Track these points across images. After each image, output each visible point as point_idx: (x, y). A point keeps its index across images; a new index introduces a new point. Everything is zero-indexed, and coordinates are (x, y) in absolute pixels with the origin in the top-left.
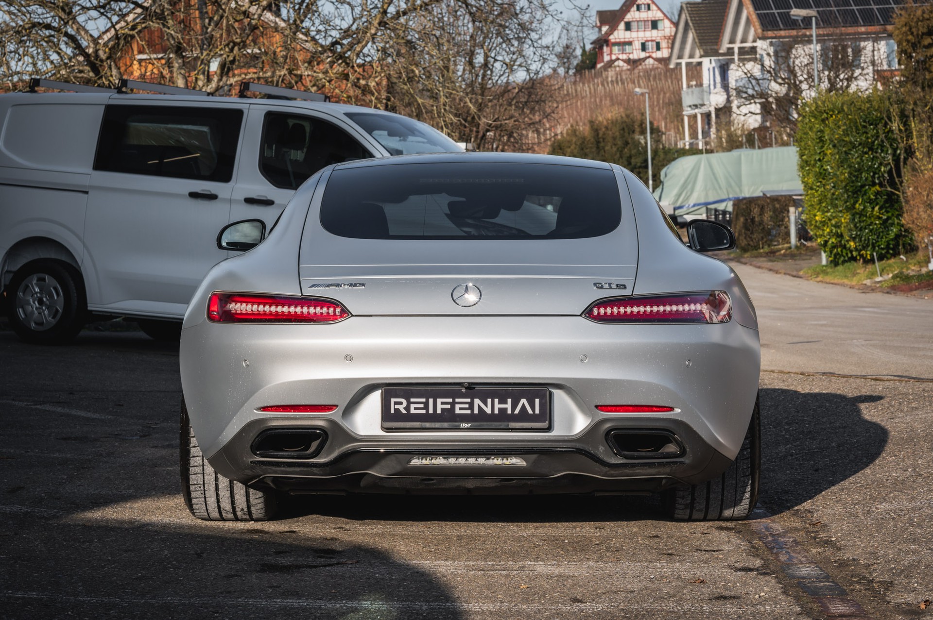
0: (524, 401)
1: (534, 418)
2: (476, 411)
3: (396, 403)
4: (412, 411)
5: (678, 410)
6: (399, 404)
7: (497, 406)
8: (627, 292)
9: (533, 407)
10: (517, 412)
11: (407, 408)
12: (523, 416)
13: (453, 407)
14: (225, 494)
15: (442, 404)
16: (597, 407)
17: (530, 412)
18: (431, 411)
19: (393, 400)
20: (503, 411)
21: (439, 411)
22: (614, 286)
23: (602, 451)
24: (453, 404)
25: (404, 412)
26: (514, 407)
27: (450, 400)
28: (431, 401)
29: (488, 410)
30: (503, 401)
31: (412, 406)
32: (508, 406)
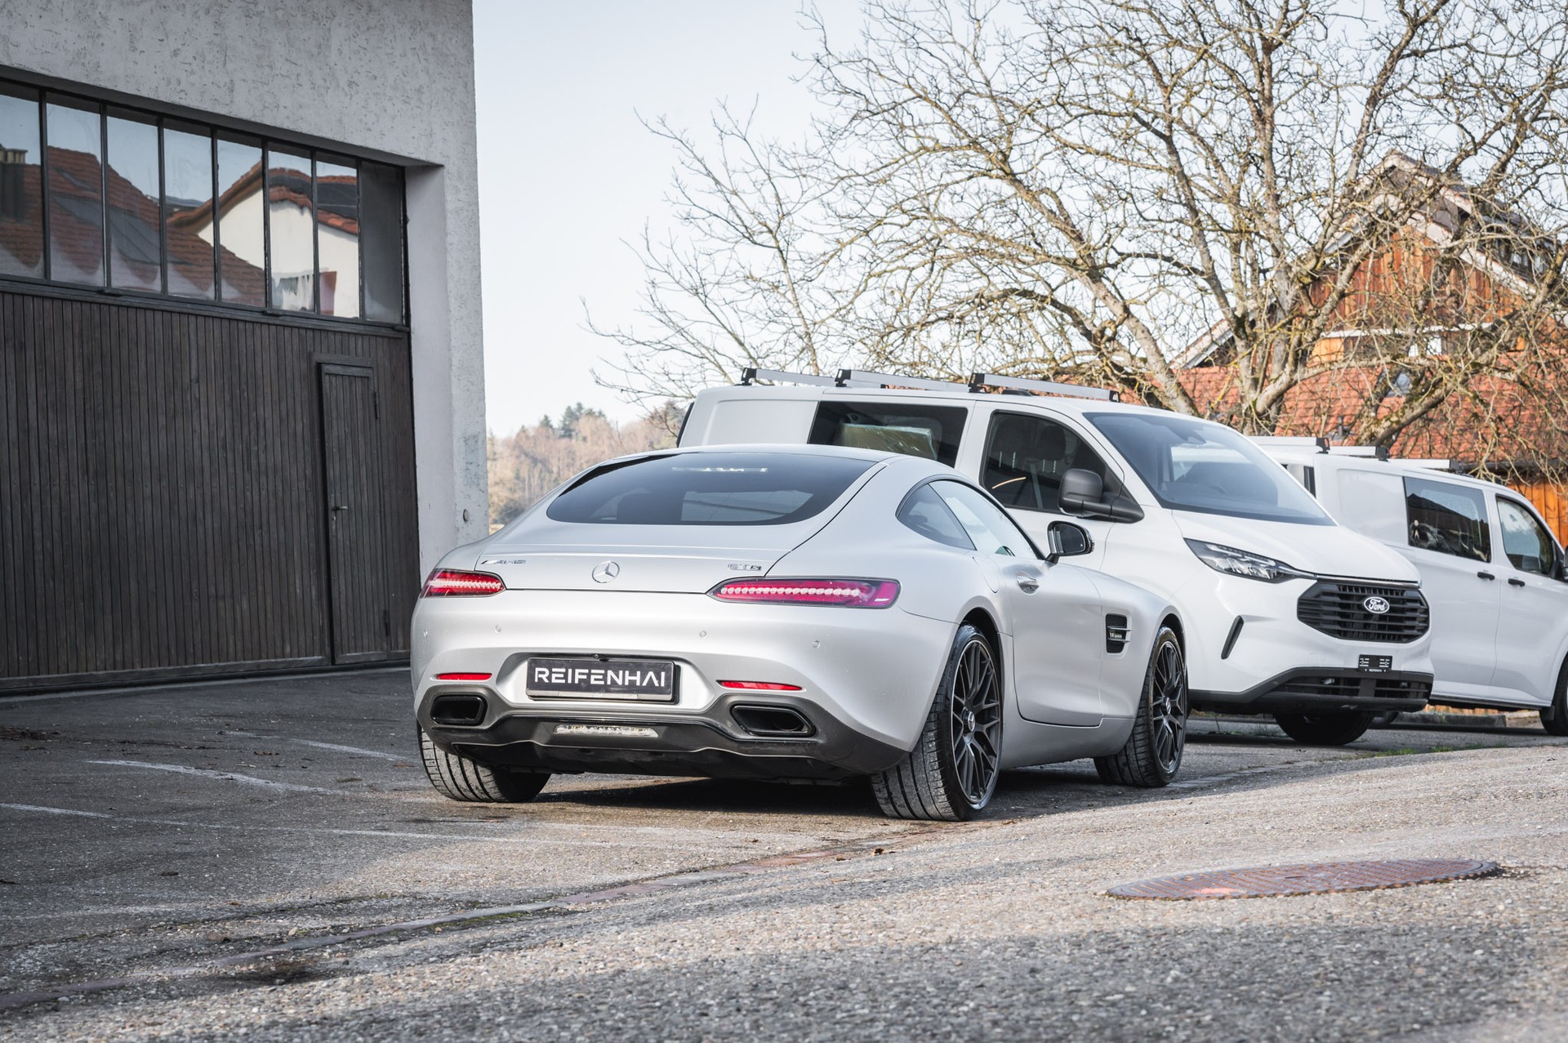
0: (651, 674)
1: (659, 691)
2: (609, 683)
3: (540, 673)
4: (554, 681)
5: (804, 690)
6: (541, 673)
7: (628, 678)
8: (761, 574)
9: (659, 678)
10: (644, 684)
11: (549, 678)
12: (651, 688)
13: (589, 677)
14: (456, 770)
15: (579, 675)
16: (720, 682)
17: (657, 684)
18: (570, 681)
19: (537, 670)
20: (632, 683)
21: (577, 682)
22: (749, 567)
23: (729, 726)
24: (589, 675)
25: (546, 681)
26: (643, 678)
27: (587, 671)
28: (570, 671)
29: (620, 682)
30: (633, 673)
31: (554, 676)
32: (637, 678)
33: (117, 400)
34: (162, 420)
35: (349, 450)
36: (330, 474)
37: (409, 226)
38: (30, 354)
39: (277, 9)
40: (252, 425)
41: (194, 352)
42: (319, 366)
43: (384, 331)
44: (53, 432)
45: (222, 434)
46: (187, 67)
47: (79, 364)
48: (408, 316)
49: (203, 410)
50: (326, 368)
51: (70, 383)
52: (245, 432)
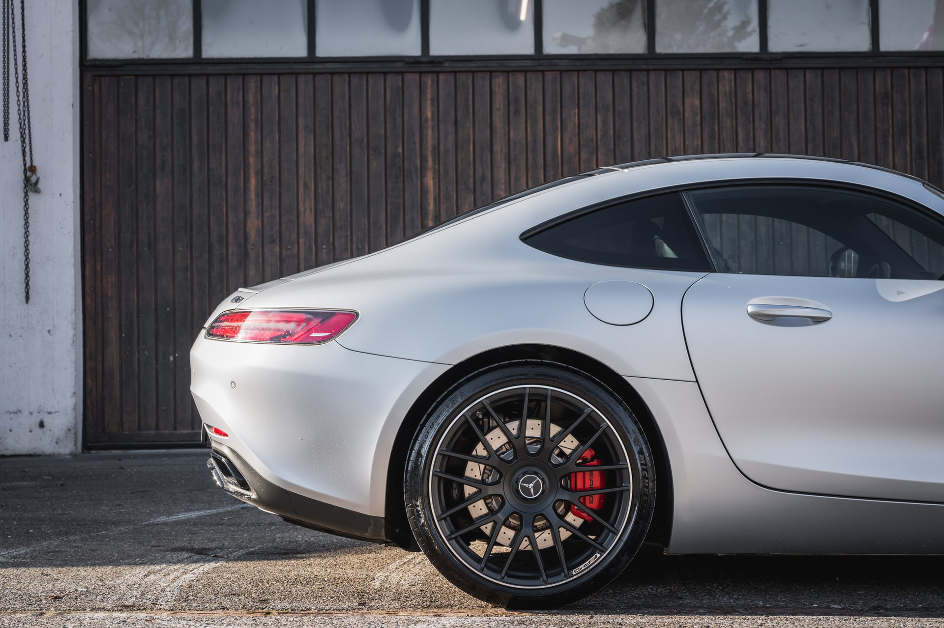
5: (229, 437)
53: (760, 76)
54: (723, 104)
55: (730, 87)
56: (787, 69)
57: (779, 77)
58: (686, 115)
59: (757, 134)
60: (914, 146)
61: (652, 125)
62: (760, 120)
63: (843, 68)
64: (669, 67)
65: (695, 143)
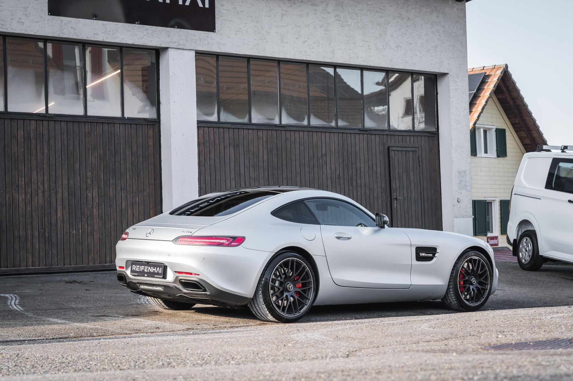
0: (158, 268)
2: (149, 271)
4: (137, 270)
12: (159, 273)
13: (144, 269)
16: (176, 272)
18: (140, 270)
19: (133, 266)
20: (154, 271)
27: (144, 267)
28: (140, 267)
30: (154, 268)
31: (137, 268)
33: (284, 163)
34: (307, 169)
35: (405, 177)
36: (394, 186)
37: (438, 95)
38: (241, 149)
39: (359, 23)
40: (353, 170)
41: (324, 145)
42: (389, 148)
43: (425, 134)
44: (252, 175)
45: (338, 173)
46: (311, 47)
47: (265, 152)
48: (438, 128)
49: (329, 165)
50: (391, 149)
51: (261, 158)
52: (350, 172)
53: (45, 123)
54: (32, 134)
55: (34, 127)
56: (55, 121)
57: (52, 124)
58: (18, 138)
59: (44, 147)
60: (98, 154)
61: (6, 142)
62: (45, 141)
63: (74, 121)
64: (13, 118)
65: (22, 150)
